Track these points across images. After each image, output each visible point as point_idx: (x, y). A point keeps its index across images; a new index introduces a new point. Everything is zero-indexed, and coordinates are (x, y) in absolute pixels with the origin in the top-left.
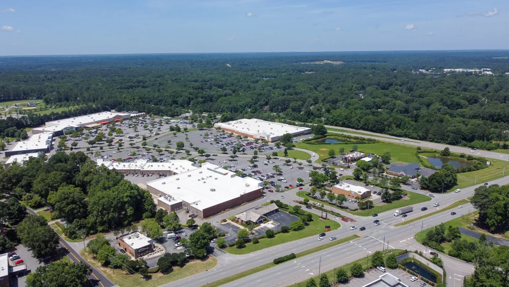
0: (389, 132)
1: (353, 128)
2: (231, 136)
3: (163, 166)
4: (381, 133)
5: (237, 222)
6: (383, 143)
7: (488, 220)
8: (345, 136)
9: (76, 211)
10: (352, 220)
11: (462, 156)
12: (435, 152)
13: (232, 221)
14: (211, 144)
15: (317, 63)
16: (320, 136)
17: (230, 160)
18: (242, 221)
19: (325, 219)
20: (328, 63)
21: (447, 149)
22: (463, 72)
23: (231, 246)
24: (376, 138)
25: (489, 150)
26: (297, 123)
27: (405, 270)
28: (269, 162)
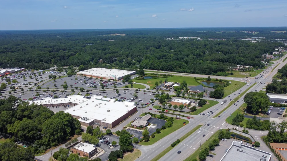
0: (176, 71)
1: (156, 70)
2: (91, 78)
3: (64, 100)
4: (171, 71)
5: (133, 127)
6: (176, 76)
7: (252, 109)
8: (155, 74)
10: (192, 118)
11: (217, 80)
12: (203, 79)
13: (130, 127)
14: (82, 84)
15: (112, 35)
16: (142, 75)
17: (102, 93)
18: (137, 126)
19: (179, 119)
20: (118, 35)
21: (209, 77)
23: (141, 141)
24: (172, 74)
25: (225, 76)
26: (126, 69)
27: (234, 138)
28: (125, 92)
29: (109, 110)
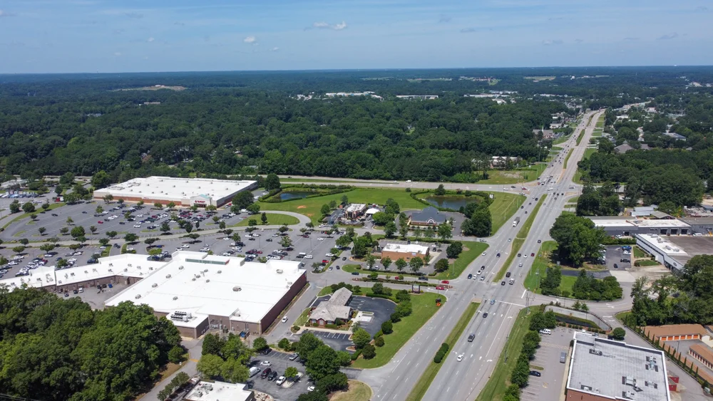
0: (355, 175)
1: (304, 174)
2: (139, 207)
3: (94, 270)
4: (343, 177)
5: (316, 325)
6: (362, 189)
7: (572, 254)
8: (307, 187)
9: (70, 378)
10: (448, 287)
11: (459, 192)
12: (428, 191)
13: (308, 325)
14: (121, 223)
15: (146, 88)
16: (275, 190)
17: (191, 243)
18: (327, 322)
19: (419, 292)
20: (165, 89)
21: (441, 187)
22: (350, 96)
23: (354, 359)
24: (351, 184)
25: (473, 182)
26: (228, 176)
27: (564, 326)
28: (252, 235)
29: (238, 285)
